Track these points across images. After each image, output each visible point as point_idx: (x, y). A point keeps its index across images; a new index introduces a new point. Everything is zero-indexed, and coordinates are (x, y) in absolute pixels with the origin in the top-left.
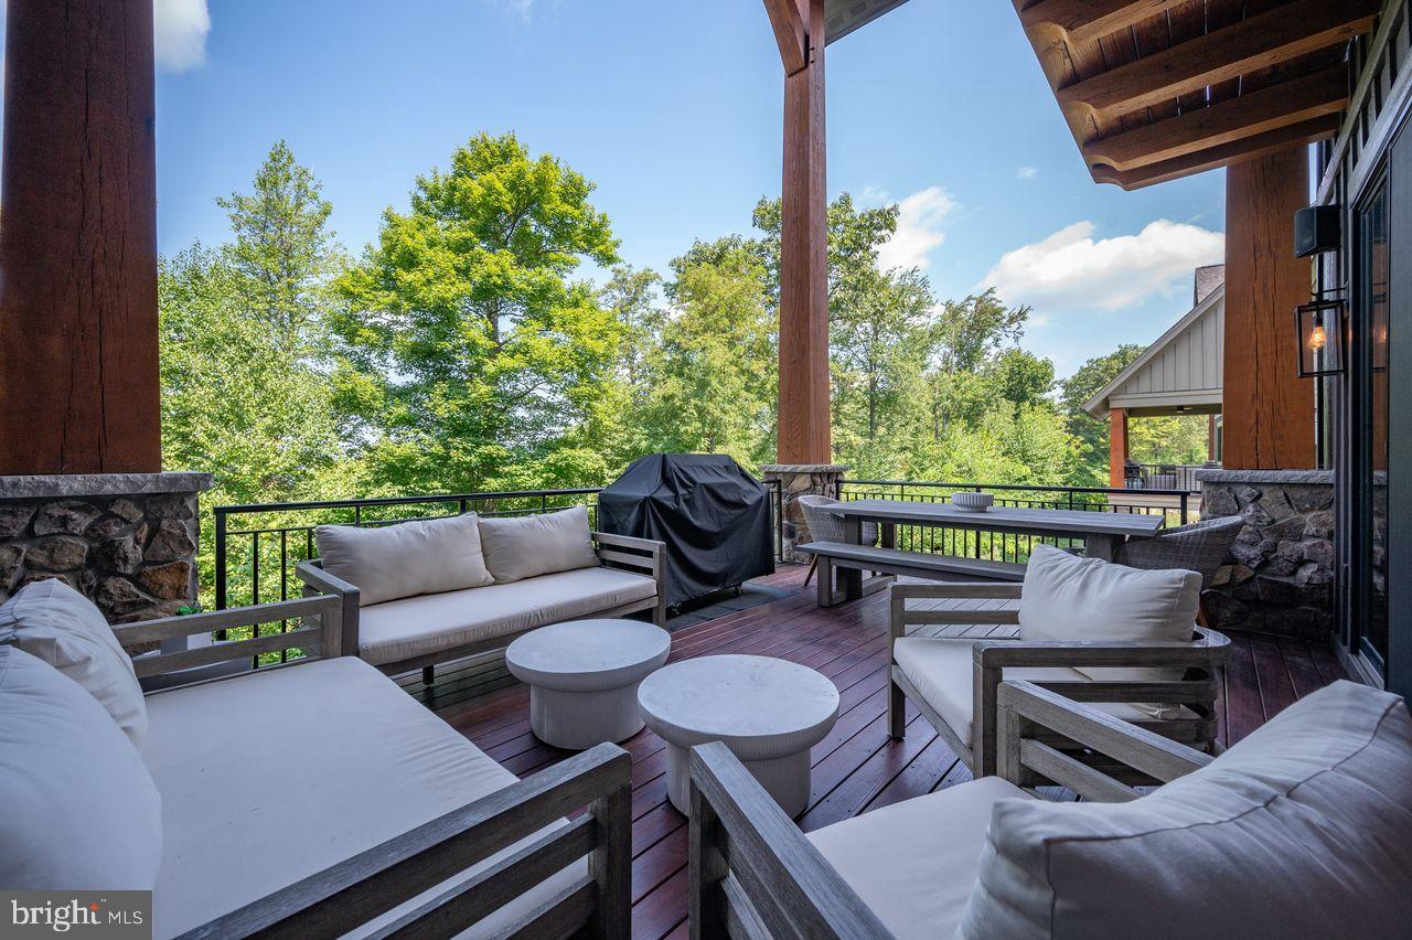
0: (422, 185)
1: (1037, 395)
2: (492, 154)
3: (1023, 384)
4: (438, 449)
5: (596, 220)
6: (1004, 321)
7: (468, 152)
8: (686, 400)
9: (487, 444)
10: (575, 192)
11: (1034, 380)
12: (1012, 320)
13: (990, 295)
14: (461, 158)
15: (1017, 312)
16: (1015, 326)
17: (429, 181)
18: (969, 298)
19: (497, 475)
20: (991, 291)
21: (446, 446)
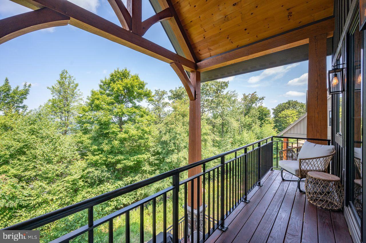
0: (102, 82)
1: (266, 119)
2: (120, 75)
3: (262, 116)
4: (105, 158)
5: (148, 91)
6: (258, 100)
7: (114, 73)
8: (170, 141)
9: (117, 156)
10: (142, 86)
11: (265, 115)
12: (260, 100)
13: (255, 93)
14: (112, 76)
15: (261, 98)
16: (261, 101)
17: (104, 80)
18: (249, 94)
19: (120, 163)
20: (255, 92)
21: (107, 157)
